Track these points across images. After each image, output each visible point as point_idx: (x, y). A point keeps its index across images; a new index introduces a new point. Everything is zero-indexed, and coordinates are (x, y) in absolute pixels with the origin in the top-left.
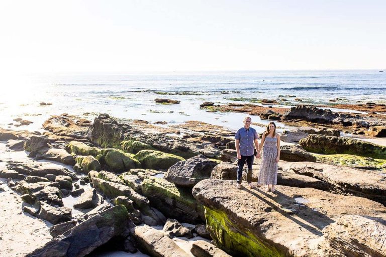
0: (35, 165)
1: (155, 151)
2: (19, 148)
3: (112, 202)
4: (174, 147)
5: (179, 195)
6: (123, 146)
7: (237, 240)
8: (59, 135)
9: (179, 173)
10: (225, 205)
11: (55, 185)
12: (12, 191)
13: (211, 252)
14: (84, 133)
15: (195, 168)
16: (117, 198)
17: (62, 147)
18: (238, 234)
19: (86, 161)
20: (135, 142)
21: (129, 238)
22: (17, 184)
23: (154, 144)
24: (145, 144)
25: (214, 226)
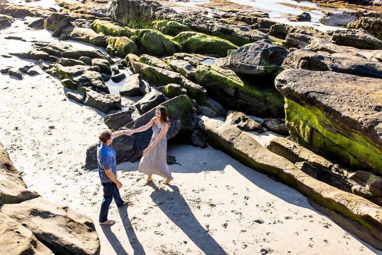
0: (65, 46)
1: (198, 33)
2: (39, 26)
3: (160, 90)
4: (215, 29)
5: (242, 84)
6: (156, 26)
8: (77, 12)
9: (243, 60)
10: (324, 102)
11: (96, 70)
12: (48, 75)
13: (295, 151)
14: (106, 11)
15: (262, 55)
16: (169, 85)
17: (86, 25)
18: (338, 135)
19: (121, 43)
20: (170, 22)
21: (196, 131)
22: (51, 67)
23: (193, 25)
24: (183, 25)
25: (297, 123)
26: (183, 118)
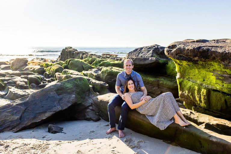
9: (138, 55)
15: (153, 51)
19: (54, 69)
21: (91, 107)
25: (191, 90)
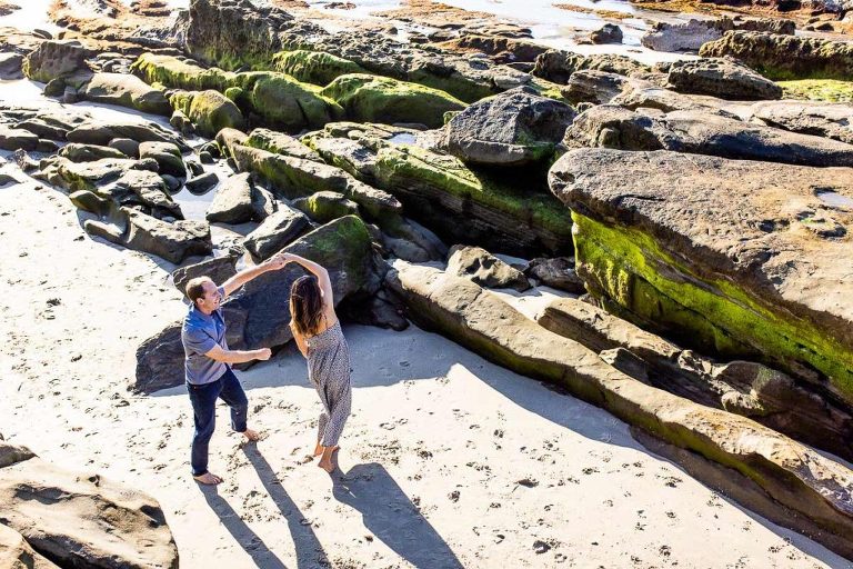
0: (74, 115)
1: (376, 78)
2: (12, 73)
3: (298, 207)
4: (415, 67)
5: (479, 187)
6: (282, 64)
7: (680, 300)
8: (99, 38)
9: (478, 132)
10: (655, 217)
11: (149, 167)
12: (39, 184)
13: (599, 326)
14: (166, 33)
15: (518, 119)
16: (316, 195)
17: (122, 67)
18: (688, 286)
19: (204, 105)
20: (313, 54)
21: (381, 295)
22: (44, 165)
23: (364, 59)
24: (342, 60)
25: (600, 264)
26: (351, 266)
